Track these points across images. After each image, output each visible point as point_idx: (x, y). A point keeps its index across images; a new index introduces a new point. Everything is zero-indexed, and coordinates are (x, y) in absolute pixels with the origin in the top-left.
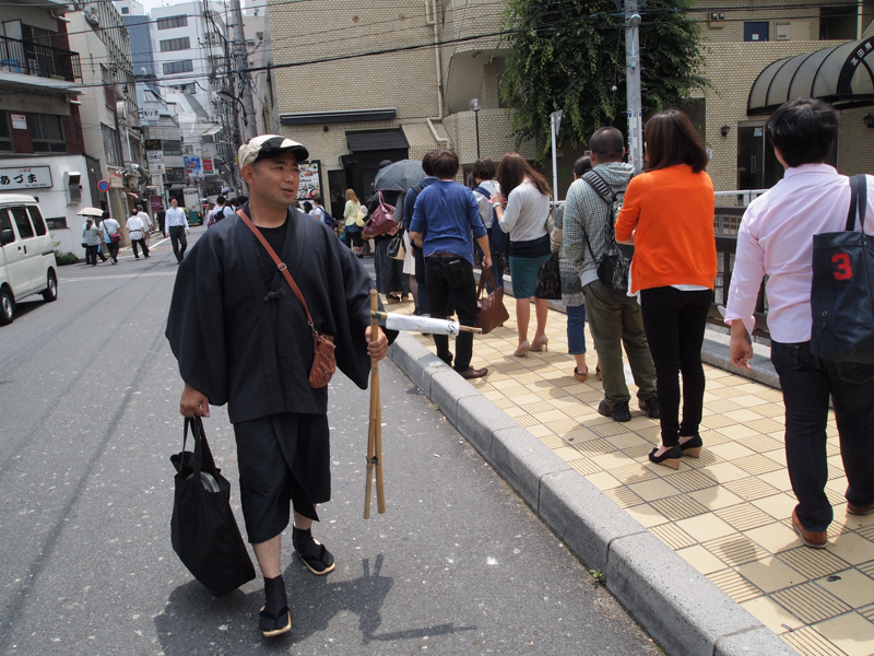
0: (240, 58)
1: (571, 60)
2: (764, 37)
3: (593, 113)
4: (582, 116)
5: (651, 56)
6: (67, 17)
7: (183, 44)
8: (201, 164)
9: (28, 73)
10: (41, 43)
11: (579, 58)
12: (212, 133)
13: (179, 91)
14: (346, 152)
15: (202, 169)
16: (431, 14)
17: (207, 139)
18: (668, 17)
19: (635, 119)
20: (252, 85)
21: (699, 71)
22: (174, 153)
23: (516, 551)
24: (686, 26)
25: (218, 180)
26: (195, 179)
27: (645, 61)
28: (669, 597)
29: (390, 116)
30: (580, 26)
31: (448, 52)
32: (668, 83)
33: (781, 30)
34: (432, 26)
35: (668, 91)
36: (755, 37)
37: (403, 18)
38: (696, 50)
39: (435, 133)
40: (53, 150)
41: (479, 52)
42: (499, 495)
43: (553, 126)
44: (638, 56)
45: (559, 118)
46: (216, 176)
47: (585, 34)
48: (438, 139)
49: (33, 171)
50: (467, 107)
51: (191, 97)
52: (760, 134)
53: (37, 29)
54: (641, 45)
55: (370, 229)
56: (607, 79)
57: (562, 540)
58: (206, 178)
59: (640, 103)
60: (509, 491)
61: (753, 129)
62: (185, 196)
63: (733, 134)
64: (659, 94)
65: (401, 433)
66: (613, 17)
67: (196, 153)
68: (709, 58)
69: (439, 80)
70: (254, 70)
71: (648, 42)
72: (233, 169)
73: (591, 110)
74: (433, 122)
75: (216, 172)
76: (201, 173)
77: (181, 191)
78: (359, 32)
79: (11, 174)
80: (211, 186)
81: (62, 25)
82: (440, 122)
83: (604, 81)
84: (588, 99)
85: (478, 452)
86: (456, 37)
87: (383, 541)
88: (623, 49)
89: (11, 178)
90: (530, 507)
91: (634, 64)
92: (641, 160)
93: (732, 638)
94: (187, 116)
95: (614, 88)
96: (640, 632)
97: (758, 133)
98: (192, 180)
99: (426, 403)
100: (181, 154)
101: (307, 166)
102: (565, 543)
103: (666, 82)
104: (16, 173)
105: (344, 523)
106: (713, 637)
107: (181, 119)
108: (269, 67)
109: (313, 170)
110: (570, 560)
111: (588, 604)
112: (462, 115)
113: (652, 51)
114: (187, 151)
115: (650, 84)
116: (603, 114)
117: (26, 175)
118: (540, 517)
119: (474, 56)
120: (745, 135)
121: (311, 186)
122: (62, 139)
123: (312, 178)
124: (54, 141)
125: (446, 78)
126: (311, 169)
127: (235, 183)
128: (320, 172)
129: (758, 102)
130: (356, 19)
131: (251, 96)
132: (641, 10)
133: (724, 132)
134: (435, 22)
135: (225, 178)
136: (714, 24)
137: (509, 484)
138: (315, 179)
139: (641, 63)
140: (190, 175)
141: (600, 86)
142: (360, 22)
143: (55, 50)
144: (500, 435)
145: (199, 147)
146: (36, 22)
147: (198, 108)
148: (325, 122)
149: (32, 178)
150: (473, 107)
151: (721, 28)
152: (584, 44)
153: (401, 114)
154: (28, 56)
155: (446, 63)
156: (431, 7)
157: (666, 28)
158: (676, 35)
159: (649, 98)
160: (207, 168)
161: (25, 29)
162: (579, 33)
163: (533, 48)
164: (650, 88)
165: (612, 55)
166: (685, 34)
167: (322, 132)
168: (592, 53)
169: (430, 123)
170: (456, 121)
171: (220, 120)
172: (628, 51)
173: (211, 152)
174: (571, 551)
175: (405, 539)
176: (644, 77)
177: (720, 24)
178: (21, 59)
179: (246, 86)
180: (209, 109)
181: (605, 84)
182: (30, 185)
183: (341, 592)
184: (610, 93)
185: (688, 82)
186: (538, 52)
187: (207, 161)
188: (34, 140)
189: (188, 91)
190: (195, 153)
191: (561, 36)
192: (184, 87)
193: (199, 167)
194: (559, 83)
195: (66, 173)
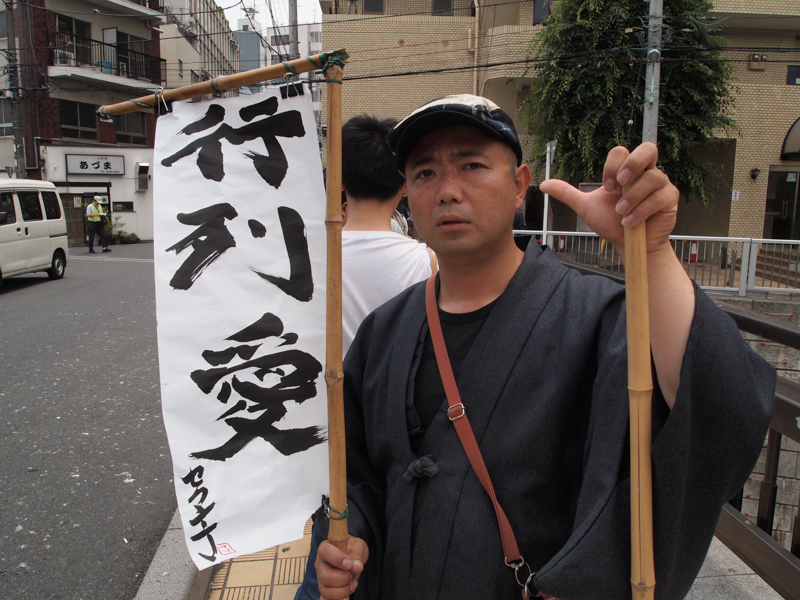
1: (591, 92)
5: (673, 93)
6: (161, 29)
9: (118, 74)
10: (136, 50)
11: (597, 91)
16: (473, 43)
18: (694, 55)
21: (731, 112)
24: (716, 65)
27: (665, 96)
30: (601, 59)
31: (484, 76)
32: (689, 120)
34: (473, 51)
35: (689, 129)
37: (446, 43)
38: (725, 90)
40: (134, 142)
41: (511, 80)
44: (657, 92)
45: (554, 148)
47: (606, 67)
49: (109, 160)
52: (793, 180)
53: (133, 37)
56: (625, 113)
59: (655, 138)
61: (787, 173)
63: (764, 178)
64: (679, 131)
66: (635, 52)
73: (607, 142)
79: (90, 161)
81: (156, 35)
84: (604, 131)
88: (643, 84)
89: (89, 164)
91: (652, 99)
95: (630, 122)
97: (791, 178)
103: (687, 119)
104: (94, 160)
113: (675, 88)
115: (669, 121)
117: (102, 163)
119: (507, 83)
120: (777, 180)
122: (144, 133)
124: (136, 135)
129: (793, 148)
130: (402, 42)
133: (754, 174)
134: (475, 49)
136: (755, 65)
139: (661, 98)
141: (616, 120)
142: (405, 45)
143: (146, 56)
146: (131, 30)
149: (107, 165)
151: (762, 70)
152: (604, 77)
154: (119, 59)
155: (482, 86)
156: (473, 35)
157: (691, 66)
158: (703, 73)
159: (666, 134)
161: (121, 36)
162: (599, 65)
163: (553, 78)
164: (669, 125)
165: (632, 89)
166: (710, 72)
168: (610, 86)
172: (647, 85)
176: (661, 111)
177: (762, 65)
178: (113, 60)
181: (622, 116)
182: (105, 172)
184: (625, 126)
185: (711, 121)
186: (559, 82)
188: (118, 132)
191: (582, 68)
195: (137, 163)
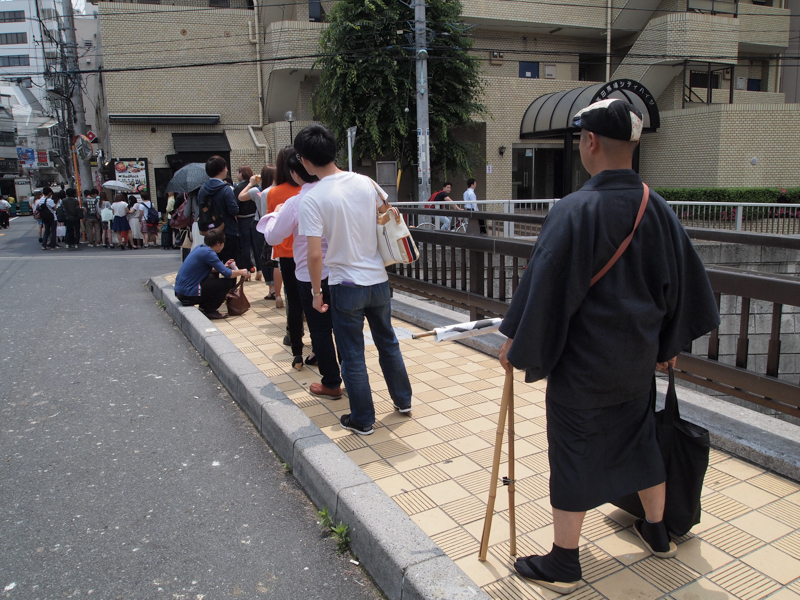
0: (71, 60)
1: (372, 84)
2: (535, 75)
3: (389, 130)
4: (380, 132)
5: (439, 84)
7: (20, 38)
8: (36, 156)
11: (380, 82)
12: (48, 126)
13: (14, 84)
14: (172, 152)
15: (37, 161)
16: (254, 34)
17: (42, 133)
18: (452, 54)
19: (423, 137)
20: (83, 86)
21: (480, 99)
22: (7, 144)
23: (237, 457)
24: (468, 62)
25: (53, 172)
26: (29, 170)
27: (433, 87)
28: (320, 470)
29: (216, 121)
30: (379, 55)
31: (268, 68)
32: (452, 108)
33: (549, 70)
34: (255, 44)
35: (452, 114)
36: (528, 74)
37: (228, 35)
38: (477, 81)
39: (255, 139)
41: (295, 71)
42: (237, 422)
43: (349, 139)
44: (426, 84)
45: (355, 133)
46: (51, 168)
47: (383, 63)
48: (258, 144)
50: (283, 118)
51: (27, 92)
52: (530, 155)
54: (429, 75)
55: (176, 222)
56: (401, 102)
57: (272, 448)
58: (40, 170)
59: (427, 124)
60: (245, 419)
61: (525, 149)
62: (17, 187)
63: (509, 154)
64: (444, 116)
65: (172, 383)
66: (406, 50)
67: (31, 145)
68: (487, 90)
69: (260, 92)
70: (84, 72)
71: (436, 73)
72: (67, 162)
73: (388, 127)
74: (254, 129)
75: (50, 164)
76: (35, 165)
77: (12, 181)
78: (187, 45)
80: (45, 178)
82: (261, 129)
83: (399, 104)
84: (385, 118)
85: (230, 394)
86: (274, 56)
87: (136, 454)
90: (257, 428)
91: (422, 91)
92: (429, 171)
93: (348, 490)
94: (22, 110)
95: (407, 110)
96: (306, 499)
97: (529, 153)
98: (25, 171)
99: (200, 362)
100: (15, 145)
101: (135, 163)
102: (274, 451)
103: (450, 107)
105: (108, 444)
106: (337, 490)
107: (15, 112)
108: (100, 70)
109: (141, 167)
110: (274, 460)
111: (276, 485)
112: (278, 124)
113: (439, 81)
114: (21, 143)
115: (437, 108)
116: (397, 131)
118: (262, 435)
119: (291, 73)
120: (519, 154)
121: (138, 182)
123: (139, 174)
125: (266, 91)
126: (139, 166)
127: (70, 176)
128: (147, 169)
129: (528, 129)
130: (184, 32)
131: (81, 96)
132: (430, 46)
133: (501, 151)
134: (257, 40)
135: (60, 170)
136: (495, 62)
137: (247, 414)
138: (142, 175)
139: (429, 89)
140: (24, 166)
141: (395, 107)
142: (188, 36)
144: (243, 379)
145: (34, 139)
147: (33, 102)
148: (153, 123)
150: (288, 118)
151: (500, 65)
152: (383, 71)
153: (224, 120)
155: (266, 78)
156: (254, 27)
157: (450, 62)
158: (459, 68)
159: (436, 119)
160: (42, 159)
162: (377, 61)
163: (340, 71)
164: (436, 111)
165: (405, 81)
166: (466, 68)
167: (149, 133)
168: (391, 79)
169: (251, 130)
170: (274, 129)
171: (55, 115)
172: (418, 79)
173: (47, 145)
174: (277, 455)
175: (153, 453)
176: (430, 100)
177: (500, 62)
179: (77, 87)
180: (45, 104)
181: (400, 106)
183: (94, 488)
184: (403, 113)
185: (468, 108)
186: (344, 76)
187: (41, 154)
189: (24, 84)
190: (29, 145)
191: (363, 63)
192: (19, 81)
193: (33, 159)
194: (362, 103)
